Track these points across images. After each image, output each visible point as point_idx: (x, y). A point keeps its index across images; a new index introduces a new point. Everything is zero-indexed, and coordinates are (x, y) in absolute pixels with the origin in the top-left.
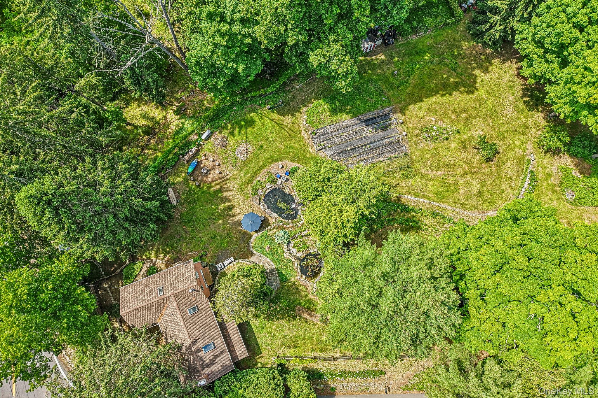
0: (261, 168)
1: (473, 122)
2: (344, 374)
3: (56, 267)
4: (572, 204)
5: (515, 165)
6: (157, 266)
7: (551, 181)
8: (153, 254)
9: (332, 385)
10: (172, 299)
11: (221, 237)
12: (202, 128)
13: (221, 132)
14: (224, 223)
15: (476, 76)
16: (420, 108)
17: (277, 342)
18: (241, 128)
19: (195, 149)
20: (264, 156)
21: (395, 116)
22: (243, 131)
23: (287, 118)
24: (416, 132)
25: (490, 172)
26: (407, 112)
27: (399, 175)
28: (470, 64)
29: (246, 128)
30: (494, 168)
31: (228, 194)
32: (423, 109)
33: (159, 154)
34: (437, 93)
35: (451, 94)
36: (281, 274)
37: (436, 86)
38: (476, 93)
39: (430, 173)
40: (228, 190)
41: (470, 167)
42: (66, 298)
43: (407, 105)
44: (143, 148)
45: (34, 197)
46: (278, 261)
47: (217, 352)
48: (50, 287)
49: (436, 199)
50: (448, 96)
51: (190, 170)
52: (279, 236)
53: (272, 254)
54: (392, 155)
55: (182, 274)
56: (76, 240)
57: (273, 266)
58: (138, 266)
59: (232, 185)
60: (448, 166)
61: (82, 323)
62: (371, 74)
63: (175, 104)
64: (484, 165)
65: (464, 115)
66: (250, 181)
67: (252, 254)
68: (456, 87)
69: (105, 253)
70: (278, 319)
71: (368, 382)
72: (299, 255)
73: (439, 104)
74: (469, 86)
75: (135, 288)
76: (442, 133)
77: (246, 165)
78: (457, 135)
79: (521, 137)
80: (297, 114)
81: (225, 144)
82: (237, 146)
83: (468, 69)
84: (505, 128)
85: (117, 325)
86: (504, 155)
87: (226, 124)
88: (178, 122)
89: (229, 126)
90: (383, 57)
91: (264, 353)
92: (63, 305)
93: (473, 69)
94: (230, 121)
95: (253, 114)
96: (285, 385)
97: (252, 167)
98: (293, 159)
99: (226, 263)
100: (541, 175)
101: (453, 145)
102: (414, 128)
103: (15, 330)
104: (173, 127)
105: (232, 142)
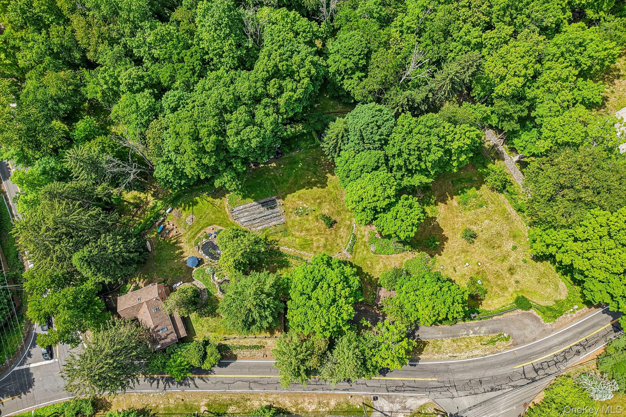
0: (201, 229)
1: (324, 204)
2: (242, 347)
3: (85, 286)
4: (375, 253)
5: (345, 230)
6: (140, 286)
7: (364, 239)
8: (137, 279)
9: (235, 353)
10: (145, 304)
11: (176, 269)
12: (167, 206)
13: (178, 209)
14: (178, 262)
15: (328, 178)
16: (293, 196)
17: (205, 329)
18: (189, 206)
19: (162, 218)
20: (202, 222)
21: (279, 200)
22: (191, 208)
23: (217, 200)
24: (291, 210)
25: (331, 234)
26: (286, 199)
27: (280, 234)
28: (325, 170)
29: (193, 206)
30: (333, 231)
31: (181, 244)
32: (295, 197)
33: (142, 221)
34: (304, 187)
35: (312, 188)
36: (208, 291)
37: (304, 183)
38: (327, 187)
39: (297, 234)
40: (181, 242)
41: (319, 231)
42: (90, 302)
43: (286, 195)
44: (133, 216)
45: (81, 258)
46: (207, 284)
47: (168, 332)
48: (82, 296)
49: (300, 249)
50: (310, 190)
51: (159, 231)
52: (208, 270)
53: (204, 280)
54: (276, 223)
55: (151, 291)
56: (96, 275)
57: (204, 287)
58: (128, 286)
59: (183, 239)
60: (307, 230)
61: (98, 316)
62: (268, 175)
63: (153, 189)
64: (327, 230)
65: (318, 201)
66: (194, 237)
67: (194, 280)
68: (315, 184)
69: (110, 280)
70: (206, 316)
71: (255, 351)
72: (219, 281)
73: (304, 194)
74: (323, 183)
75: (126, 298)
76: (305, 211)
77: (192, 228)
78: (314, 212)
79: (350, 213)
80: (223, 198)
81: (179, 216)
82: (187, 216)
83: (323, 173)
84: (341, 208)
85: (116, 318)
86: (340, 224)
87: (181, 204)
88: (154, 202)
89: (183, 205)
90: (275, 165)
91: (197, 335)
92: (88, 306)
93: (326, 173)
94: (183, 202)
95: (196, 198)
96: (205, 351)
97: (195, 229)
98: (220, 225)
99: (178, 285)
100: (358, 236)
101: (310, 218)
102: (289, 208)
103: (67, 317)
104: (151, 204)
105: (184, 214)
